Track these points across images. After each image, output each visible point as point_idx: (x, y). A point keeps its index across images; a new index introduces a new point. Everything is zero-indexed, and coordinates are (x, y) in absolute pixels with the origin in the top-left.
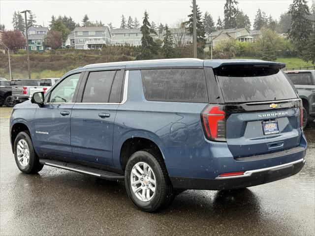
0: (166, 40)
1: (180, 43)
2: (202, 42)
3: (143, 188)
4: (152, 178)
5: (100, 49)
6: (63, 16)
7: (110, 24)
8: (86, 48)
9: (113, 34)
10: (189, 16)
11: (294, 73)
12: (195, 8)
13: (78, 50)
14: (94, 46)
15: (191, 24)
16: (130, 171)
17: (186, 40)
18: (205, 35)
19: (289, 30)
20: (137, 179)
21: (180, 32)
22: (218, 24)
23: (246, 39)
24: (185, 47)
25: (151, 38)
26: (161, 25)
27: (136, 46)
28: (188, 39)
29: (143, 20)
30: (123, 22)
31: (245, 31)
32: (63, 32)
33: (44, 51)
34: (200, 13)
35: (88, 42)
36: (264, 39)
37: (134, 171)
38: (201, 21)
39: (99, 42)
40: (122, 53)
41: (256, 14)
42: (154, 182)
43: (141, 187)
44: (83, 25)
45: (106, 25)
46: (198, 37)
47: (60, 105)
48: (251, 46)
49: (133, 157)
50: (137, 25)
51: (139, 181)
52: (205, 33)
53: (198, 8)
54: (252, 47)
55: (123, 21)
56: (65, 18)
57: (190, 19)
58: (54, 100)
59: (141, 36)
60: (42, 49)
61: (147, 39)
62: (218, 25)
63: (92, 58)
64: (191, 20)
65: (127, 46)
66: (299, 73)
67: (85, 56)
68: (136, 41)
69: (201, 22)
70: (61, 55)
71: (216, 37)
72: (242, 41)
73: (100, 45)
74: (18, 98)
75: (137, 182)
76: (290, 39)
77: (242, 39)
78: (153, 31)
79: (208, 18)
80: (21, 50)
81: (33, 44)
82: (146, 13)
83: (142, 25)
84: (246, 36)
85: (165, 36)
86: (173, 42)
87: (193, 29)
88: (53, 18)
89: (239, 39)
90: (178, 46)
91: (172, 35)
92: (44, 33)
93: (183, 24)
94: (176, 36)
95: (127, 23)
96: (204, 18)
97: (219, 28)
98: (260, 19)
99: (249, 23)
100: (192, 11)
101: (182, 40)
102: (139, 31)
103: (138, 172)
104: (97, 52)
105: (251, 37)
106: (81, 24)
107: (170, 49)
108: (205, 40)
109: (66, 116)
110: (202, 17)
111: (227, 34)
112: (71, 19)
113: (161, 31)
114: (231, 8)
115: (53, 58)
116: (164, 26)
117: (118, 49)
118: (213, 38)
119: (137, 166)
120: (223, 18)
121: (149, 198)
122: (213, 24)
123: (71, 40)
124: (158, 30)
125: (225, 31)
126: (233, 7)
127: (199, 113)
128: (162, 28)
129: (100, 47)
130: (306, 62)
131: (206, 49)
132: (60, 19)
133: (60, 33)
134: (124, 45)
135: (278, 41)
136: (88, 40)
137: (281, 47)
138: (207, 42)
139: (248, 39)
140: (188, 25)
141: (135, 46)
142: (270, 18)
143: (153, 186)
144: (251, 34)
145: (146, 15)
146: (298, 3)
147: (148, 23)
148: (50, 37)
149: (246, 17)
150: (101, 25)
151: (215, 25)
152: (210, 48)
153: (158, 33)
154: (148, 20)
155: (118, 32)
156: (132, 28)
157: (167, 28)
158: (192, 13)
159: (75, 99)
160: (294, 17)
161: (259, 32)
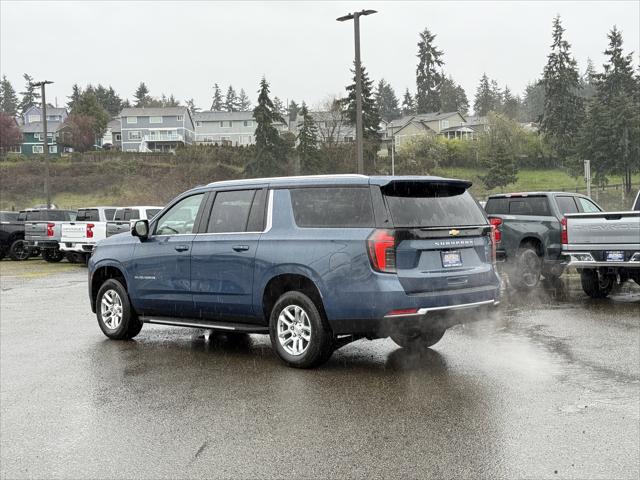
0: (303, 132)
1: (330, 139)
2: (374, 139)
3: (295, 339)
4: (306, 324)
5: (172, 151)
6: (95, 86)
7: (191, 102)
8: (144, 149)
9: (198, 123)
10: (348, 88)
11: (521, 197)
12: (359, 72)
13: (128, 153)
14: (160, 144)
15: (354, 105)
16: (276, 318)
17: (343, 134)
18: (380, 125)
19: (541, 117)
20: (286, 327)
21: (331, 118)
22: (405, 103)
23: (459, 133)
24: (340, 148)
25: (275, 130)
26: (294, 105)
27: (245, 146)
28: (347, 133)
29: (258, 95)
30: (217, 97)
31: (458, 117)
32: (99, 117)
33: (58, 154)
34: (370, 83)
35: (147, 138)
36: (493, 132)
37: (282, 318)
38: (371, 97)
39: (169, 138)
40: (217, 160)
41: (478, 84)
42: (309, 329)
43: (292, 338)
44: (136, 104)
45: (183, 103)
46: (367, 129)
47: (168, 238)
48: (470, 147)
49: (280, 300)
50: (244, 105)
51: (289, 330)
52: (380, 120)
53: (365, 72)
54: (471, 150)
55: (217, 95)
56: (101, 90)
57: (350, 95)
58: (161, 232)
59: (254, 126)
60: (55, 150)
61: (265, 133)
62: (406, 106)
63: (156, 170)
64: (352, 96)
65: (226, 145)
66: (529, 196)
67: (142, 166)
68: (245, 135)
69: (373, 101)
70: (94, 163)
71: (401, 128)
72: (452, 138)
73: (172, 144)
74: (36, 243)
75: (286, 332)
76: (542, 134)
77: (452, 133)
78: (277, 117)
79: (386, 92)
80: (11, 154)
81: (37, 140)
82: (264, 81)
83: (257, 104)
84: (457, 127)
85: (301, 128)
86: (318, 138)
87: (356, 113)
88: (76, 89)
89: (446, 134)
90: (328, 145)
91: (315, 125)
92: (57, 119)
93: (337, 103)
94: (323, 126)
95: (224, 100)
96: (378, 92)
97: (407, 112)
98: (486, 95)
99: (465, 102)
100: (355, 79)
101: (335, 135)
102: (251, 117)
103: (287, 318)
104: (167, 157)
105: (470, 130)
106: (133, 101)
107: (312, 152)
108: (381, 135)
109: (184, 253)
110: (374, 89)
111: (422, 122)
112: (112, 92)
113: (293, 117)
114: (429, 73)
115: (77, 169)
116: (300, 106)
117: (209, 151)
118: (395, 131)
119: (286, 310)
120: (414, 92)
121: (302, 350)
122: (395, 103)
123: (114, 133)
124: (286, 113)
125: (419, 118)
126: (434, 71)
127: (364, 239)
128: (294, 110)
129: (173, 147)
130: (573, 179)
131: (383, 153)
132: (90, 90)
133: (91, 120)
134: (220, 144)
135: (521, 138)
136: (147, 133)
137: (526, 149)
138: (384, 138)
139: (464, 133)
140: (347, 106)
141: (242, 146)
142: (507, 92)
143: (307, 333)
144: (469, 123)
145: (265, 86)
146: (558, 65)
147: (269, 100)
148: (72, 126)
149: (460, 91)
150: (173, 104)
151: (400, 106)
152: (390, 150)
153: (287, 120)
154: (269, 95)
155: (207, 119)
156: (234, 110)
157: (305, 111)
158: (354, 83)
159: (197, 230)
160: (550, 93)
161: (484, 120)
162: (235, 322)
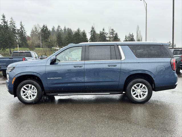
3: (138, 94)
16: (131, 88)
20: (133, 91)
42: (147, 90)
51: (136, 92)
103: (135, 88)
119: (135, 85)
121: (143, 98)
127: (169, 61)
159: (84, 59)
162: (109, 91)
